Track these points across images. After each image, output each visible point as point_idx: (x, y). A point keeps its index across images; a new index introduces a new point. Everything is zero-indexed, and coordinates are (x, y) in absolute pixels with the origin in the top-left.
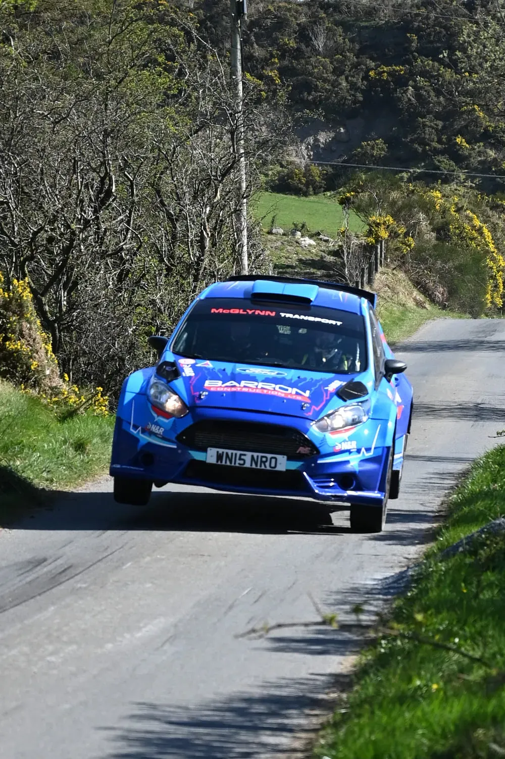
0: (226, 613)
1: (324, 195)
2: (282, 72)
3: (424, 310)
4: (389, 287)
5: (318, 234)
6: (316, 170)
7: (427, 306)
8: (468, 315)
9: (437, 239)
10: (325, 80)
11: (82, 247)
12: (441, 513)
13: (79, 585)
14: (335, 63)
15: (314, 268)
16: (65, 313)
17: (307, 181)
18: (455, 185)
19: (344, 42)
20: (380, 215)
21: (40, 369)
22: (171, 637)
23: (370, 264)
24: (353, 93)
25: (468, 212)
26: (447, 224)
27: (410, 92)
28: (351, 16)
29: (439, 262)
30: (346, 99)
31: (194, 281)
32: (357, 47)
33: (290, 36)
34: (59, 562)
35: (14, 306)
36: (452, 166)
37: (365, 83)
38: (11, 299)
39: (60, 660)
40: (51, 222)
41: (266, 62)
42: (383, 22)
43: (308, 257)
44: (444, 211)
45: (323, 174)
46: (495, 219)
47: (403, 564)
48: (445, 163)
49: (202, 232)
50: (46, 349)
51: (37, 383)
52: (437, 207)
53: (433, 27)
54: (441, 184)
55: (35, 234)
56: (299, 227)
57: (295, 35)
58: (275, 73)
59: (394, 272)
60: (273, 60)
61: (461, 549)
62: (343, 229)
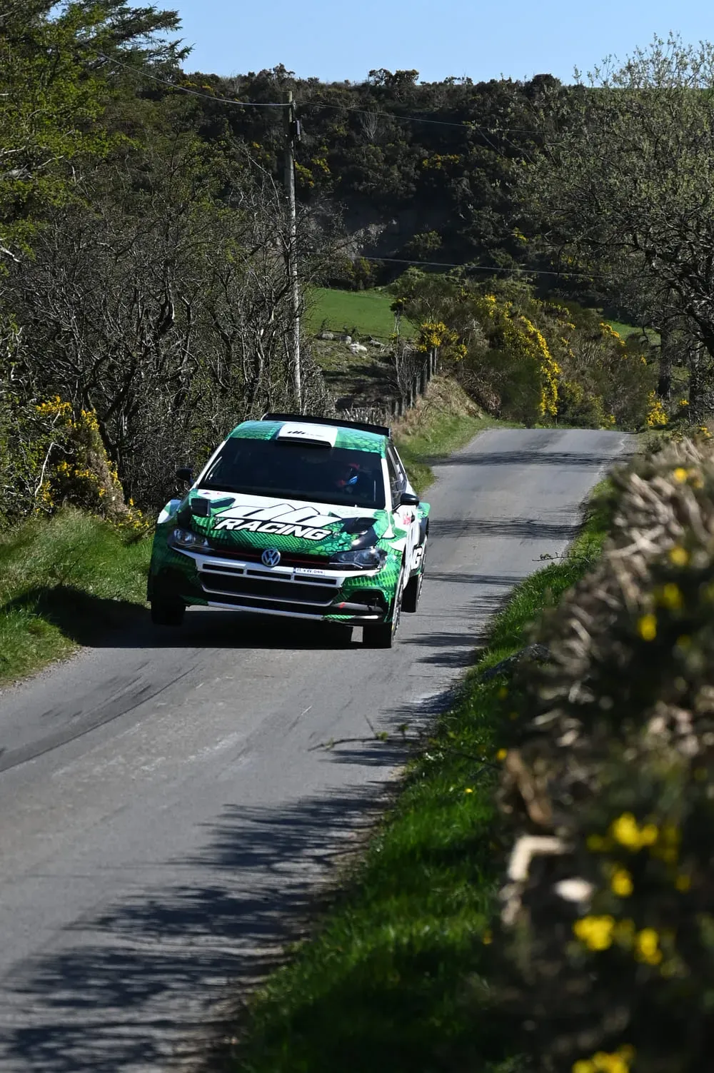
0: (291, 728)
1: (375, 289)
2: (332, 161)
3: (477, 420)
4: (441, 396)
5: (370, 339)
6: (366, 264)
7: (480, 415)
8: (522, 425)
9: (490, 346)
10: (376, 170)
11: (142, 373)
12: (484, 637)
13: (159, 704)
14: (387, 152)
15: (365, 375)
16: (126, 438)
17: (356, 276)
18: (512, 280)
19: (397, 130)
20: (432, 322)
21: (106, 496)
22: (244, 750)
23: (423, 373)
24: (405, 182)
25: (522, 317)
26: (501, 330)
27: (465, 182)
28: (404, 103)
29: (492, 370)
30: (398, 189)
31: (248, 402)
32: (410, 134)
33: (339, 123)
34: (138, 683)
35: (82, 436)
36: (509, 260)
37: (418, 172)
38: (80, 430)
39: (153, 769)
40: (113, 352)
41: (315, 150)
42: (438, 109)
43: (359, 364)
44: (498, 317)
45: (375, 269)
46: (549, 325)
47: (447, 685)
48: (501, 256)
49: (256, 354)
50: (111, 476)
51: (104, 510)
52: (491, 313)
53: (489, 114)
54: (498, 278)
55: (99, 362)
56: (350, 332)
57: (345, 122)
58: (324, 162)
59: (447, 380)
60: (322, 148)
61: (499, 672)
62: (394, 335)
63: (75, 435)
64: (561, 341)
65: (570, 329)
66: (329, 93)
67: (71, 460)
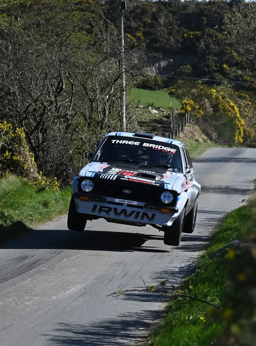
0: (109, 282)
1: (163, 90)
2: (145, 34)
3: (207, 144)
4: (191, 133)
5: (159, 108)
6: (159, 79)
7: (208, 142)
8: (227, 146)
9: (213, 111)
10: (164, 38)
11: (49, 113)
12: (210, 237)
13: (42, 269)
14: (169, 30)
15: (157, 123)
16: (41, 143)
17: (155, 84)
18: (223, 86)
19: (173, 21)
20: (187, 100)
21: (28, 169)
22: (83, 293)
23: (183, 122)
24: (176, 43)
25: (228, 99)
26: (218, 104)
27: (202, 44)
28: (176, 9)
29: (214, 122)
30: (173, 46)
31: (100, 129)
32: (179, 23)
33: (148, 17)
34: (34, 258)
35: (16, 140)
36: (222, 78)
37: (182, 39)
38: (15, 137)
39: (31, 304)
40: (35, 102)
41: (137, 29)
42: (191, 11)
43: (154, 118)
44: (217, 98)
45: (163, 81)
46: (240, 102)
48: (218, 76)
49: (104, 107)
50: (31, 160)
51: (27, 175)
52: (214, 96)
53: (213, 14)
54: (216, 86)
55: (28, 107)
56: (151, 105)
57: (151, 17)
58: (141, 34)
59: (194, 126)
60: (140, 28)
61: (217, 254)
62: (170, 106)
63: (13, 139)
64: (245, 109)
65: (249, 104)
66: (143, 4)
67: (10, 151)
